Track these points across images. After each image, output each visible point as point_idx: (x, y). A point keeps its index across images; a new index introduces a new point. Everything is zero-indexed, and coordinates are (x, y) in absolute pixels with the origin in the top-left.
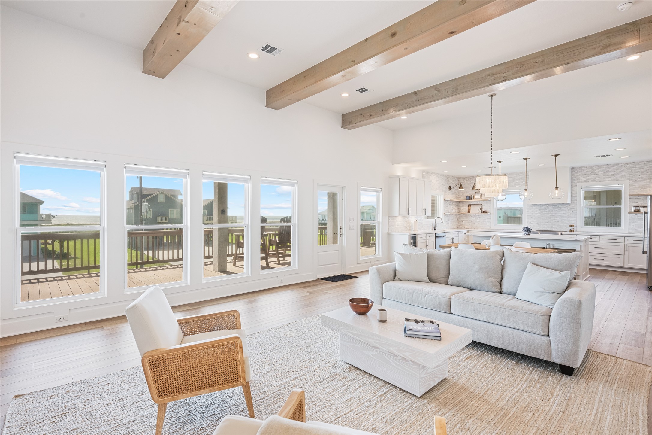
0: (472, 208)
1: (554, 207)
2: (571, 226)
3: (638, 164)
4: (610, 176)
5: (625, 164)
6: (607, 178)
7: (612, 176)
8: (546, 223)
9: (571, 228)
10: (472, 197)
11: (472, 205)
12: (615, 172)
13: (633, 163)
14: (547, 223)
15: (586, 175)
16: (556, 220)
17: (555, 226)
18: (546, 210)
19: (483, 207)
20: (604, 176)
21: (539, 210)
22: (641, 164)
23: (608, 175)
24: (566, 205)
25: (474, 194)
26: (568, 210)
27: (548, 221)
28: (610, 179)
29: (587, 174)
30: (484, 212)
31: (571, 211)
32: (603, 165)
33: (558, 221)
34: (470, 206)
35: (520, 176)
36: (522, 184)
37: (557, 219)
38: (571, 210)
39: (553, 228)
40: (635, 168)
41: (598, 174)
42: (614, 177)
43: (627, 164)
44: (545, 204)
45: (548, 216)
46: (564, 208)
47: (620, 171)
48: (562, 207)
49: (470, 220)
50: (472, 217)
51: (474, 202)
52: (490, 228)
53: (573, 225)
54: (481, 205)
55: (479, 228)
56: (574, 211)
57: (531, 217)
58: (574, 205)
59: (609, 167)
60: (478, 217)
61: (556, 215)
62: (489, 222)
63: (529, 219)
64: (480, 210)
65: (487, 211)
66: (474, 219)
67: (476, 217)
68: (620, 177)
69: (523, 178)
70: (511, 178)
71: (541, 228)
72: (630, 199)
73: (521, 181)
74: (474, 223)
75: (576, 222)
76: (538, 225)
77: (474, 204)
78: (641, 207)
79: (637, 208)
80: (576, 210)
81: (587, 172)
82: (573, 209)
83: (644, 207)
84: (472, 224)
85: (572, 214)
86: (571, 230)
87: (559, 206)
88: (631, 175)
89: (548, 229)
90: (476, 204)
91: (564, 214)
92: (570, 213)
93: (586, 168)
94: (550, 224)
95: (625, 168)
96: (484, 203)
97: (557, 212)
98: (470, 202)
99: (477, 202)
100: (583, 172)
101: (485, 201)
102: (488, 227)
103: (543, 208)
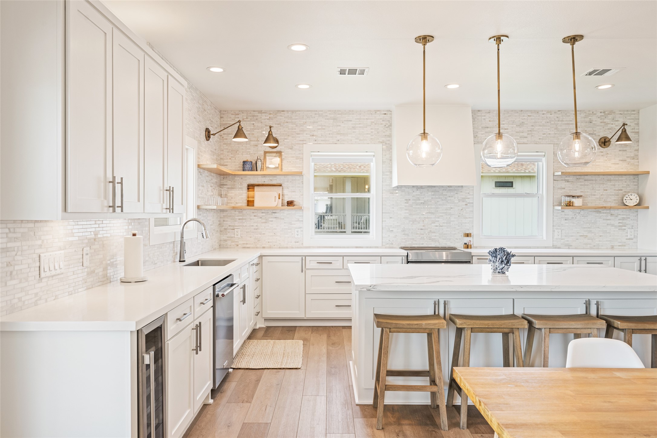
0: (258, 193)
1: (433, 195)
2: (468, 235)
3: (566, 114)
4: (525, 134)
5: (548, 112)
6: (521, 137)
7: (528, 134)
8: (419, 229)
9: (467, 240)
10: (259, 164)
11: (258, 185)
12: (533, 126)
13: (559, 111)
14: (422, 229)
15: (488, 127)
16: (437, 224)
18: (420, 200)
19: (286, 192)
20: (517, 132)
21: (406, 200)
22: (569, 116)
23: (523, 133)
25: (262, 158)
26: (459, 202)
27: (424, 226)
28: (525, 140)
29: (491, 128)
30: (290, 203)
31: (465, 203)
32: (516, 111)
33: (441, 225)
34: (251, 187)
35: (367, 119)
36: (371, 139)
37: (438, 221)
38: (463, 202)
40: (561, 121)
41: (507, 129)
42: (532, 136)
43: (550, 112)
45: (423, 214)
46: (452, 197)
47: (540, 126)
48: (448, 194)
49: (256, 224)
50: (261, 218)
51: (262, 177)
52: (302, 244)
53: (470, 234)
54: (283, 185)
55: (275, 245)
56: (469, 205)
57: (391, 218)
58: (468, 192)
59: (524, 116)
60: (276, 218)
61: (437, 212)
62: (299, 230)
63: (385, 221)
64: (279, 198)
65: (295, 203)
66: (264, 221)
67: (274, 219)
68: (540, 137)
69: (373, 124)
70: (349, 122)
71: (411, 242)
72: (554, 180)
73: (370, 132)
74: (263, 233)
75: (473, 226)
76: (404, 234)
77: (260, 183)
78: (573, 196)
79: (568, 199)
80: (472, 202)
81: (490, 121)
82: (467, 200)
83: (578, 197)
84: (256, 236)
85: (465, 210)
86: (466, 244)
87: (442, 192)
88: (555, 134)
89: (423, 244)
90: (266, 183)
91: (451, 209)
92: (461, 208)
93: (488, 114)
94: (427, 233)
95: (548, 121)
96: (288, 182)
97: (439, 206)
98: (253, 176)
99: (271, 179)
100: (484, 121)
101: (288, 177)
102: (297, 242)
103: (413, 195)
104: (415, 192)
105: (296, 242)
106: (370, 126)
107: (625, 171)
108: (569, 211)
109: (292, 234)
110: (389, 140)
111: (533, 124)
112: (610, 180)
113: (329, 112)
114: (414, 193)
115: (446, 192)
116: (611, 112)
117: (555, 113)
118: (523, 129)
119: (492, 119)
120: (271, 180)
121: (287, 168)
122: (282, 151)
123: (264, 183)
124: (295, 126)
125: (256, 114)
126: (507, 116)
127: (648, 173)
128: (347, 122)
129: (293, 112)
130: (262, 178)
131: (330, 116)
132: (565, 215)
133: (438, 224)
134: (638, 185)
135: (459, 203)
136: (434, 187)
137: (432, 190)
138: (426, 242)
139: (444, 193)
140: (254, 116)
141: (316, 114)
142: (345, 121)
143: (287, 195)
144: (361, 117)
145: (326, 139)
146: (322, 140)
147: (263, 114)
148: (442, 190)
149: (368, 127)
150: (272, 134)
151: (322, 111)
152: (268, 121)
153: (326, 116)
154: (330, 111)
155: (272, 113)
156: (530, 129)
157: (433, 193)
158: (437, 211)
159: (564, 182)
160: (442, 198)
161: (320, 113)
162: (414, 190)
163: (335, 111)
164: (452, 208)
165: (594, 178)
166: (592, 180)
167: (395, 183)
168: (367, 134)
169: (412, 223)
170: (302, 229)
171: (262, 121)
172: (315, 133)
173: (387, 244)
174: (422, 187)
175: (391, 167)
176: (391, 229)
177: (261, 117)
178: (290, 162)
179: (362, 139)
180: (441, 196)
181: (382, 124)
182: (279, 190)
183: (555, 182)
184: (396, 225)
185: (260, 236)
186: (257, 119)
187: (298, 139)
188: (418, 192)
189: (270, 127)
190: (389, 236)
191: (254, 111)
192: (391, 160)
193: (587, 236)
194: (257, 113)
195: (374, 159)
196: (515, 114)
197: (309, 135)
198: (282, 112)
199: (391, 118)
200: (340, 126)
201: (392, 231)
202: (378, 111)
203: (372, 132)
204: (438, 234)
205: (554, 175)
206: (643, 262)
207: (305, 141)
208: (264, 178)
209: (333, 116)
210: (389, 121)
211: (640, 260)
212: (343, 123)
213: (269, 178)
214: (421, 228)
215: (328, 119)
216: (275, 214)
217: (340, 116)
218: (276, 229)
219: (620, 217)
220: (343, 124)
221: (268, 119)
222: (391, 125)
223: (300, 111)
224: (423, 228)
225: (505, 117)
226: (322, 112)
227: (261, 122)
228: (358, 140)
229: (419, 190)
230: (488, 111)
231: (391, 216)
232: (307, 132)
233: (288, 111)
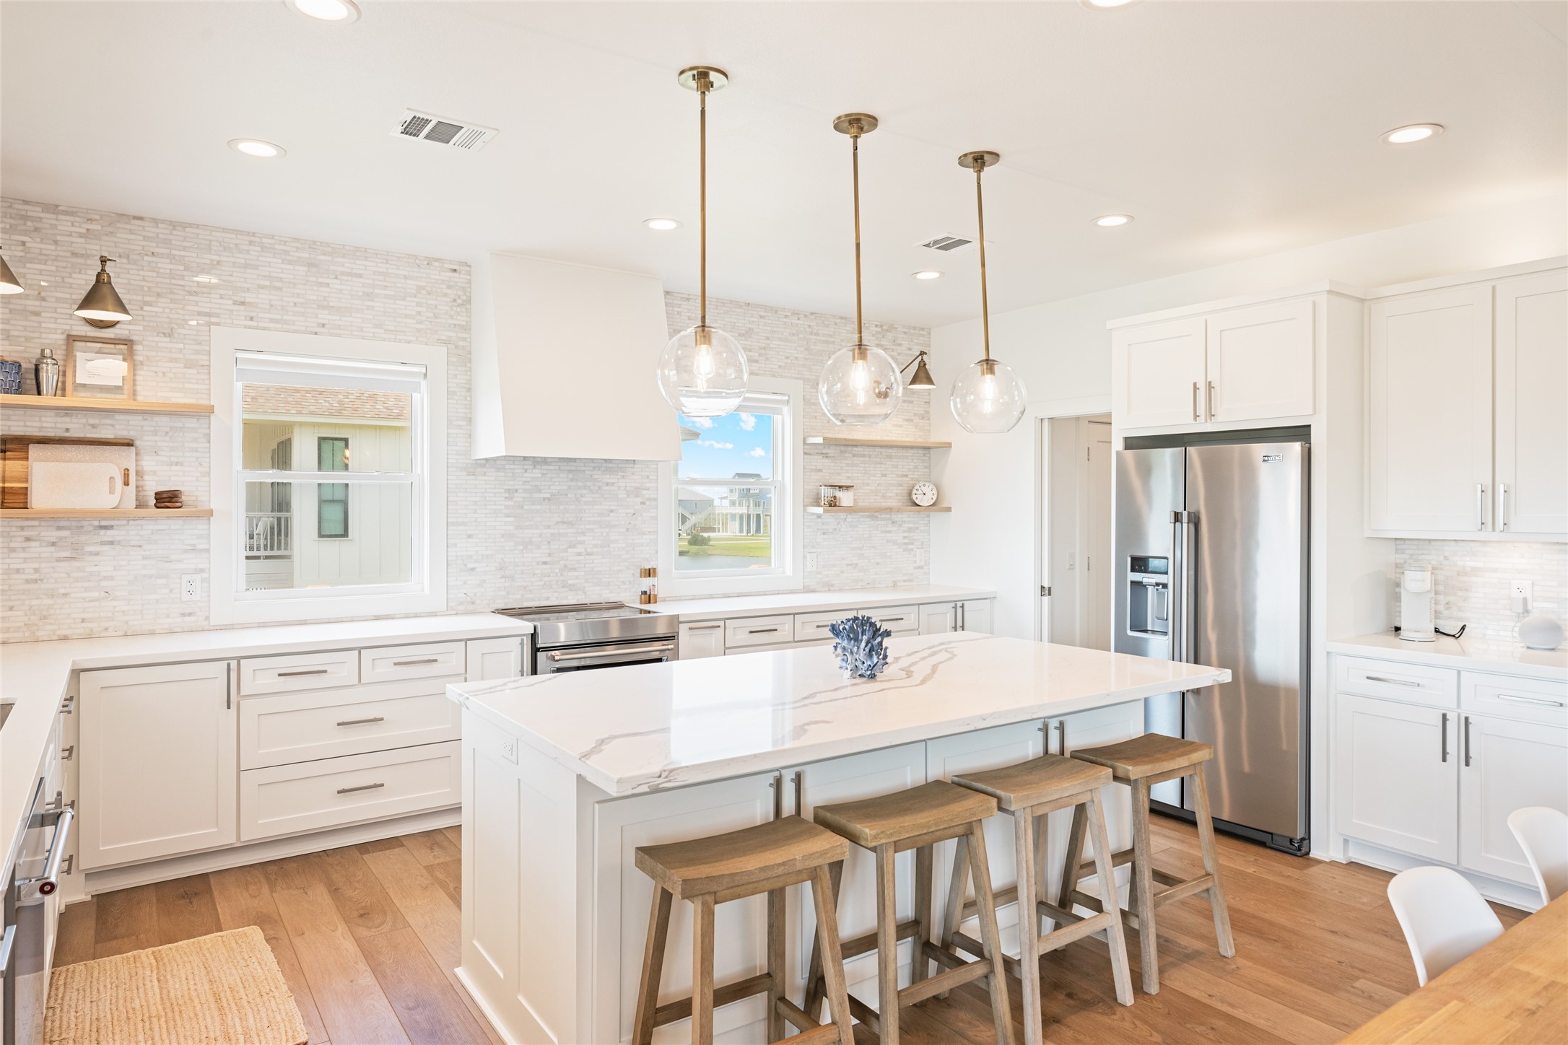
0: (43, 466)
1: (572, 480)
2: (649, 573)
5: (793, 313)
7: (760, 355)
8: (538, 563)
9: (646, 584)
10: (49, 375)
11: (44, 441)
12: (768, 338)
13: (812, 314)
14: (545, 563)
16: (580, 549)
17: (577, 578)
18: (540, 491)
19: (148, 463)
21: (508, 491)
25: (59, 355)
26: (628, 496)
27: (550, 555)
30: (167, 500)
31: (639, 500)
32: (738, 304)
33: (589, 550)
34: (13, 445)
35: (405, 277)
36: (418, 330)
37: (583, 542)
38: (637, 496)
40: (815, 335)
42: (767, 359)
43: (796, 313)
45: (549, 527)
46: (613, 484)
47: (780, 340)
48: (605, 478)
49: (36, 566)
50: (53, 544)
51: (57, 415)
52: (207, 618)
53: (654, 569)
54: (137, 443)
55: (106, 629)
56: (648, 503)
57: (470, 536)
58: (647, 474)
59: (752, 317)
60: (111, 543)
61: (580, 520)
62: (198, 577)
63: (455, 545)
64: (126, 484)
65: (183, 498)
66: (67, 554)
67: (105, 548)
68: (781, 364)
69: (423, 292)
70: (354, 279)
71: (519, 597)
72: (805, 453)
73: (414, 313)
74: (62, 591)
75: (657, 552)
76: (502, 577)
77: (51, 433)
78: (840, 487)
79: (830, 492)
80: (655, 496)
81: (689, 319)
82: (644, 492)
83: (848, 488)
84: (35, 602)
85: (641, 515)
86: (645, 593)
87: (590, 473)
88: (806, 359)
89: (548, 598)
90: (75, 433)
91: (611, 514)
92: (632, 511)
93: (686, 303)
94: (557, 571)
95: (794, 332)
96: (155, 433)
97: (585, 507)
98: (21, 412)
99: (91, 421)
100: (678, 317)
101: (157, 418)
102: (190, 614)
103: (524, 479)
104: (528, 471)
105: (183, 615)
106: (415, 296)
107: (912, 440)
108: (831, 518)
109: (171, 591)
110: (464, 339)
111: (768, 335)
112: (889, 457)
113: (295, 244)
114: (525, 475)
115: (600, 472)
116: (892, 328)
117: (806, 316)
118: (750, 343)
119: (694, 315)
120: (93, 426)
121: (152, 391)
122: (134, 338)
123: (67, 435)
124: (182, 268)
125: (35, 212)
126: (722, 311)
127: (949, 445)
128: (349, 278)
129: (174, 225)
130: (59, 419)
131: (297, 254)
132: (823, 523)
133: (583, 550)
134: (929, 467)
135: (628, 499)
136: (574, 460)
137: (568, 468)
138: (556, 594)
139: (595, 477)
140: (25, 218)
141: (251, 243)
142: (343, 273)
143: (154, 473)
144: (390, 271)
145: (285, 317)
146: (271, 321)
147: (61, 217)
148: (591, 469)
149: (408, 299)
150: (109, 283)
151: (273, 237)
152: (82, 240)
153: (286, 252)
154: (297, 240)
155: (97, 217)
156: (763, 345)
157: (570, 476)
158: (581, 517)
159: (820, 457)
160: (592, 488)
161: (264, 240)
162: (526, 467)
163: (315, 242)
164: (612, 511)
165: (867, 451)
166: (864, 456)
167: (482, 449)
168: (406, 316)
169: (521, 548)
170: (205, 575)
171: (59, 238)
172: (249, 298)
173: (461, 603)
174: (545, 461)
175: (470, 407)
176: (470, 566)
177: (54, 227)
178: (164, 373)
179: (393, 328)
180: (588, 484)
181: (445, 295)
182: (126, 458)
183: (806, 456)
184: (482, 556)
185: (50, 601)
186: (36, 230)
187: (190, 308)
188: (536, 473)
189: (104, 261)
190: (465, 583)
191: (26, 202)
192: (469, 390)
193: (857, 564)
194: (40, 209)
195: (424, 383)
196: (735, 310)
197: (231, 302)
198: (136, 222)
199: (469, 282)
200: (327, 285)
201: (473, 569)
202: (437, 260)
203: (419, 313)
204: (583, 573)
205: (805, 443)
206: (959, 611)
207: (217, 316)
208: (67, 419)
209: (307, 255)
210: (463, 288)
211: (955, 607)
212: (336, 278)
213: (84, 421)
214: (544, 560)
215: (290, 262)
216: (109, 532)
217: (330, 258)
218: (112, 578)
219: (906, 526)
220: (338, 281)
221: (81, 236)
222: (469, 301)
223: (198, 226)
224: (548, 559)
225: (718, 313)
226: (271, 241)
227: (56, 242)
228: (383, 331)
229: (540, 467)
230: (686, 296)
231: (469, 533)
232: (223, 292)
233: (155, 221)
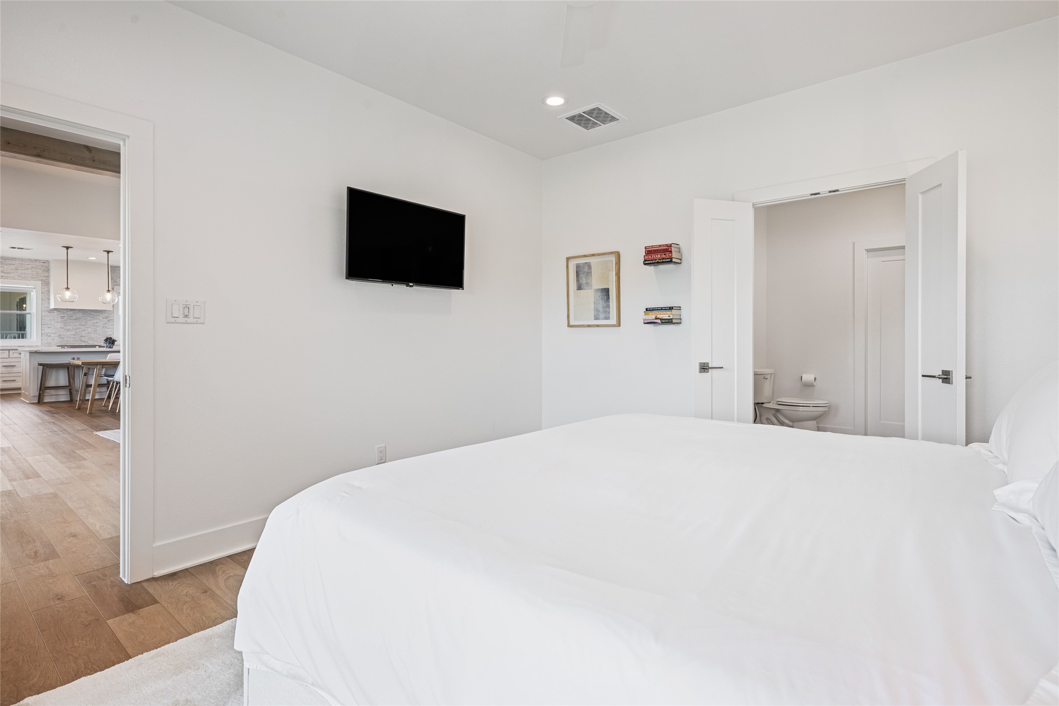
16: (87, 332)
18: (72, 317)
21: (62, 317)
24: (100, 312)
26: (103, 319)
27: (76, 333)
35: (28, 265)
36: (32, 278)
38: (107, 319)
39: (83, 341)
44: (71, 310)
45: (75, 326)
46: (98, 316)
48: (96, 314)
56: (111, 321)
57: (49, 328)
58: (110, 314)
63: (44, 329)
69: (34, 268)
70: (13, 266)
71: (66, 343)
73: (31, 273)
75: (113, 333)
76: (60, 338)
80: (113, 320)
82: (109, 318)
85: (108, 324)
92: (105, 322)
97: (88, 321)
103: (67, 315)
106: (31, 269)
110: (47, 279)
114: (67, 313)
136: (85, 310)
137: (82, 312)
138: (79, 344)
139: (92, 314)
144: (23, 263)
148: (90, 312)
149: (29, 270)
157: (82, 314)
158: (87, 324)
160: (91, 317)
164: (97, 323)
167: (52, 306)
168: (28, 274)
169: (66, 331)
173: (46, 344)
174: (74, 310)
175: (49, 296)
176: (49, 335)
179: (24, 277)
180: (89, 316)
181: (41, 269)
184: (53, 332)
188: (71, 312)
190: (47, 339)
192: (49, 292)
195: (34, 290)
199: (49, 265)
200: (4, 267)
202: (38, 260)
203: (33, 273)
210: (47, 267)
214: (74, 334)
222: (49, 270)
228: (20, 278)
